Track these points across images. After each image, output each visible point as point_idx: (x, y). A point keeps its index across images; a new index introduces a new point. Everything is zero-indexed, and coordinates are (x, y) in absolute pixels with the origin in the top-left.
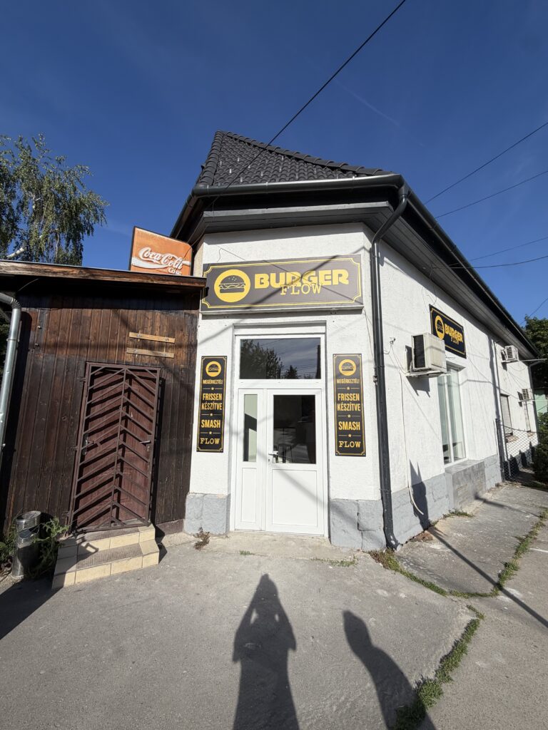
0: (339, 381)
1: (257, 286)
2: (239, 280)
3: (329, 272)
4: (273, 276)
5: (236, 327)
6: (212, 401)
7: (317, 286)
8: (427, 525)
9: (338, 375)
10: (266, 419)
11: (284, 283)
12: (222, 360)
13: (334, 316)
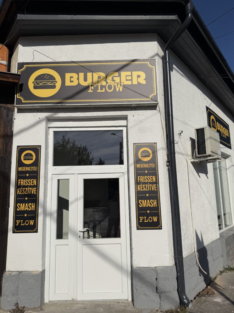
0: (138, 166)
1: (68, 83)
2: (52, 78)
3: (129, 73)
4: (82, 75)
5: (49, 120)
6: (27, 187)
7: (119, 86)
8: (209, 281)
9: (137, 161)
10: (77, 200)
11: (91, 82)
12: (36, 149)
13: (133, 112)
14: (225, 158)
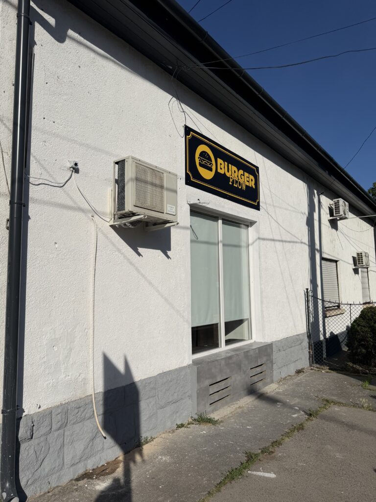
14: (248, 226)
